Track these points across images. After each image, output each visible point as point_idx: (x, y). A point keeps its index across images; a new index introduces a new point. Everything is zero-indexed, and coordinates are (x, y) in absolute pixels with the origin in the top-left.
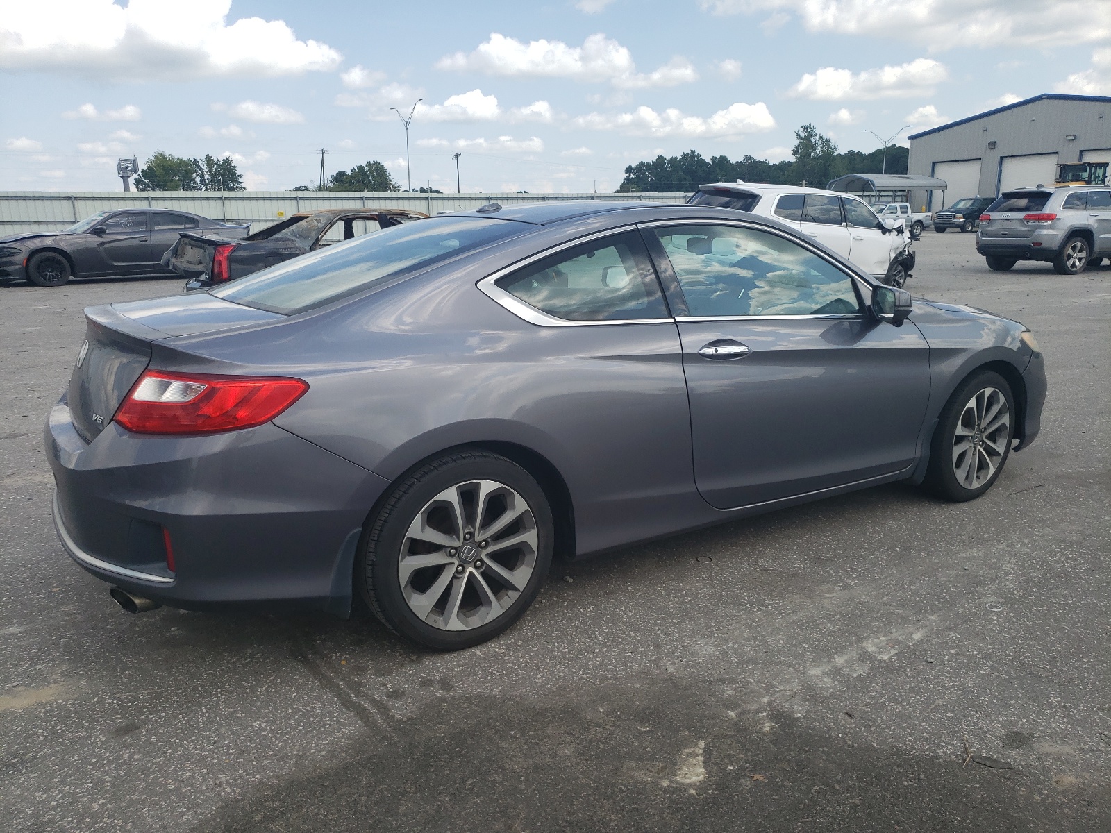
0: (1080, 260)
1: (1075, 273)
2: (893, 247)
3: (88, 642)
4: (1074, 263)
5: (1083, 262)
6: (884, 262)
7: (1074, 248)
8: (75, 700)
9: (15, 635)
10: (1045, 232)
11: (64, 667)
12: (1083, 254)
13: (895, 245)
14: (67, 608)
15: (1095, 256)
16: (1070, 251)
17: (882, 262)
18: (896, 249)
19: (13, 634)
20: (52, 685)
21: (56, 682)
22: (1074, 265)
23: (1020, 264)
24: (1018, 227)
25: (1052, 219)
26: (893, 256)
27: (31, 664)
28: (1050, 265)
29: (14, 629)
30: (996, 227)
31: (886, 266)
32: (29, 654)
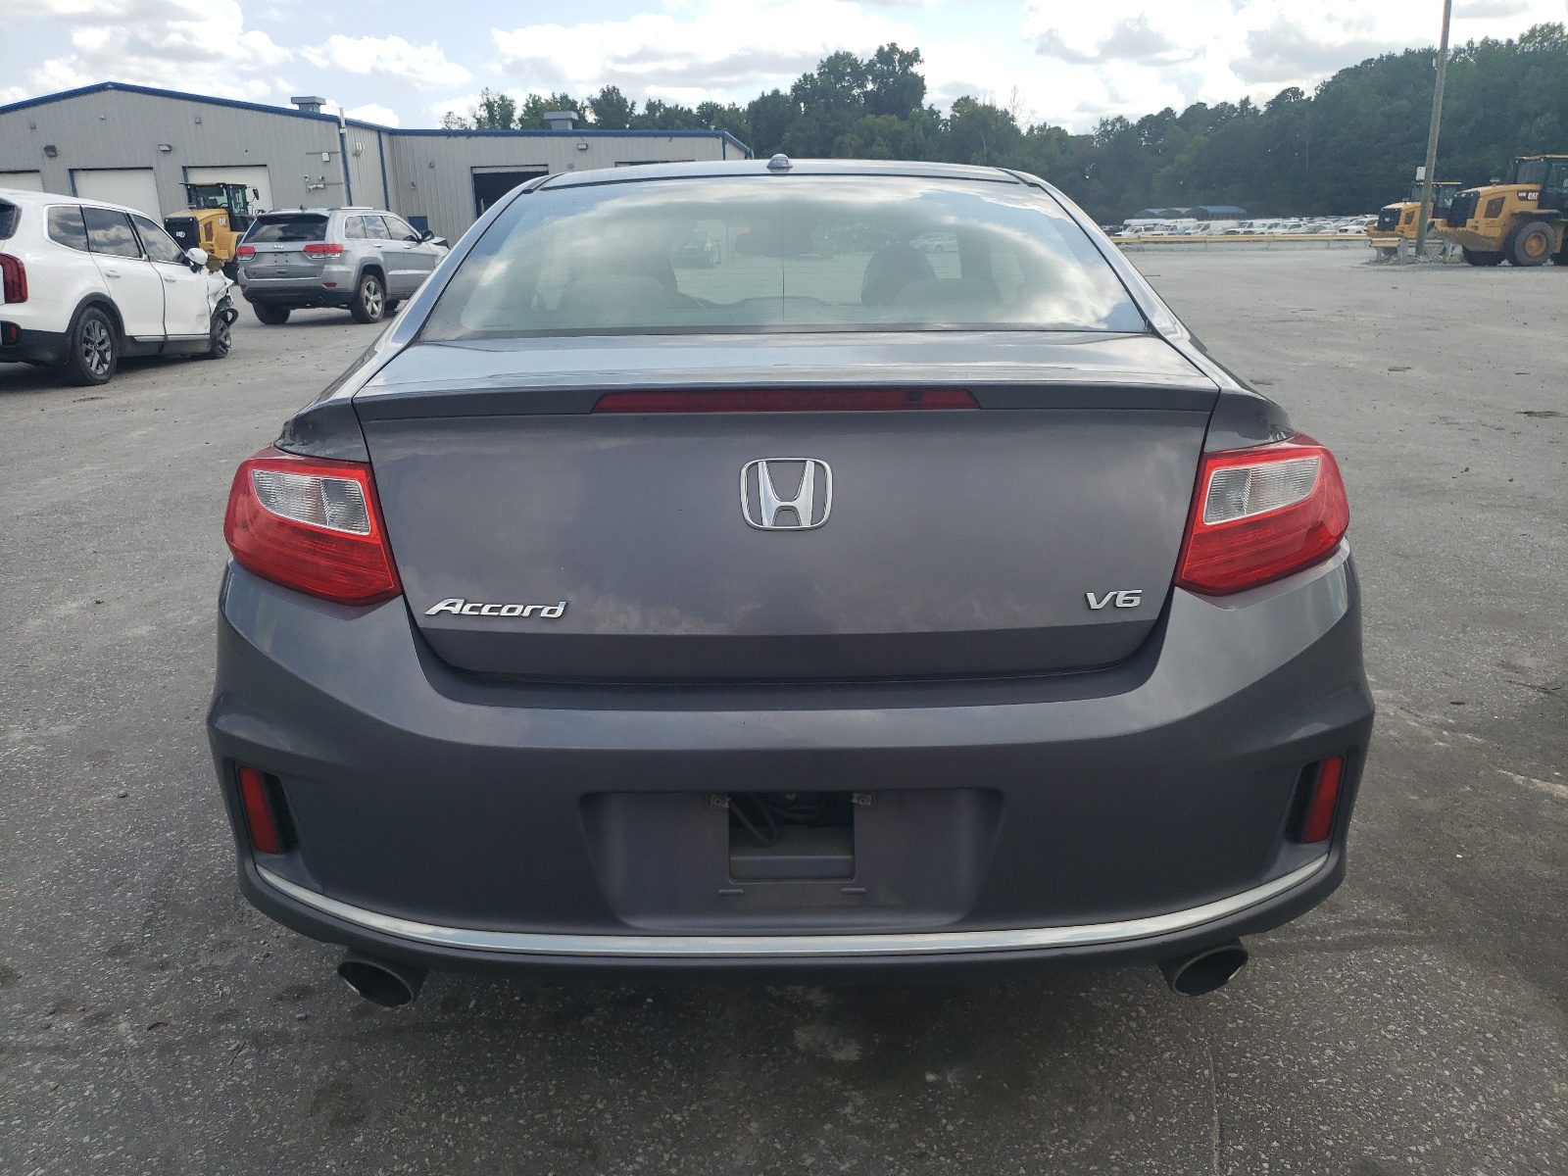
0: (377, 303)
1: (375, 321)
2: (210, 292)
4: (373, 309)
5: (380, 305)
6: (204, 315)
7: (368, 288)
10: (335, 268)
12: (378, 297)
13: (212, 290)
15: (388, 298)
16: (366, 293)
17: (201, 316)
18: (216, 294)
22: (373, 312)
23: (296, 314)
24: (297, 262)
25: (340, 251)
26: (214, 305)
28: (347, 312)
30: (266, 263)
31: (207, 322)
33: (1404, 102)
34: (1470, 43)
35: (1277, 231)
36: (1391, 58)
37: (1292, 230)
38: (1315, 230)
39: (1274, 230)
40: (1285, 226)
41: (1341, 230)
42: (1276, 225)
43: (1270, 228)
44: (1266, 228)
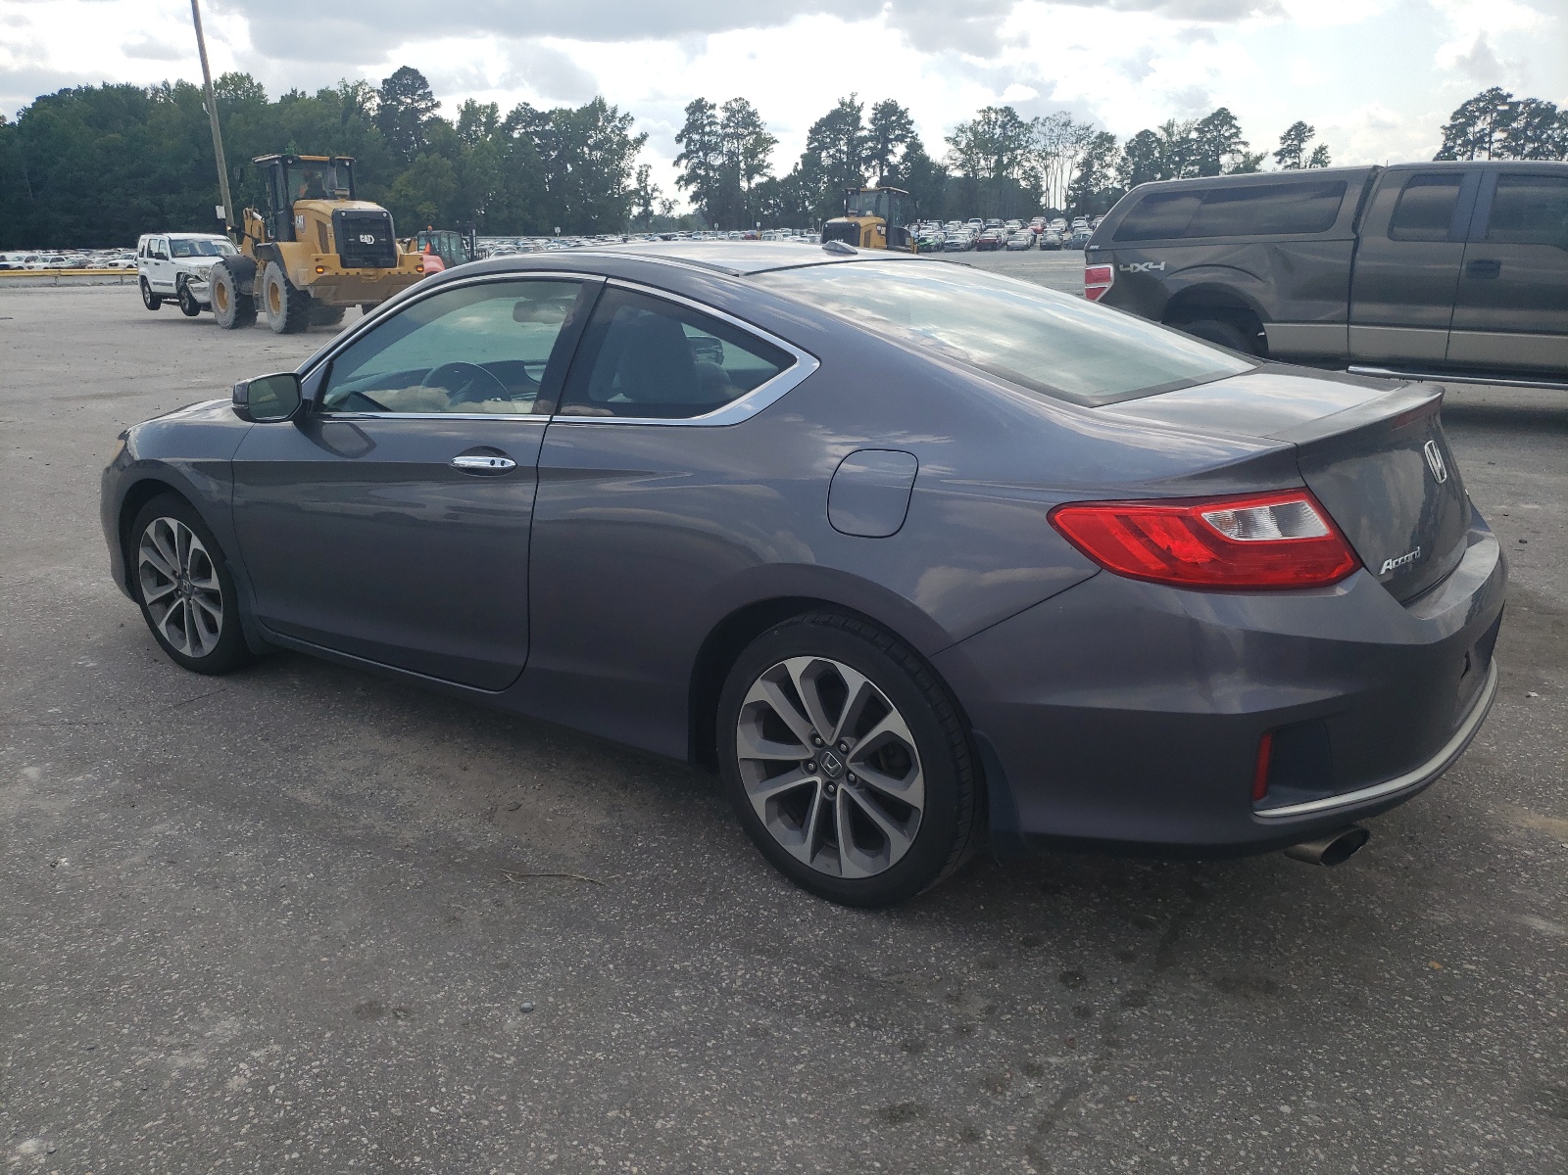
3: (1452, 853)
8: (1510, 802)
9: (1541, 913)
11: (1501, 838)
14: (1444, 917)
19: (1543, 917)
20: (1525, 826)
21: (1520, 828)
27: (1539, 861)
29: (1539, 924)
32: (1534, 875)
33: (117, 136)
34: (165, 84)
35: (39, 265)
36: (90, 90)
37: (54, 264)
38: (81, 266)
39: (32, 264)
40: (45, 260)
41: (111, 265)
42: (34, 259)
43: (27, 261)
44: (23, 262)
